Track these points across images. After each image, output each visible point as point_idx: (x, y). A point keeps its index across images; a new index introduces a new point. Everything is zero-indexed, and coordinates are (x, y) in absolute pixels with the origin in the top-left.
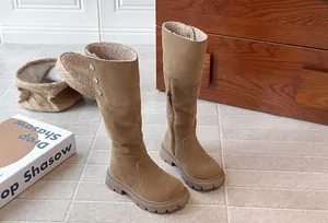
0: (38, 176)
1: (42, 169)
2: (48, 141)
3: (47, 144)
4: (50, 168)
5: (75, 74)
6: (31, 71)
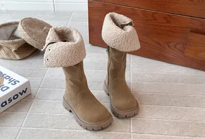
2: (9, 85)
3: (8, 88)
4: (9, 105)
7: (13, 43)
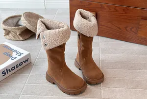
0: (9, 73)
1: (12, 70)
3: (16, 58)
6: (10, 21)
7: (18, 29)
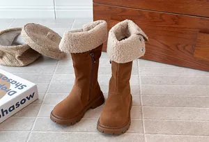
1: (10, 111)
3: (15, 92)
5: (34, 39)
6: (4, 37)
7: (17, 49)
